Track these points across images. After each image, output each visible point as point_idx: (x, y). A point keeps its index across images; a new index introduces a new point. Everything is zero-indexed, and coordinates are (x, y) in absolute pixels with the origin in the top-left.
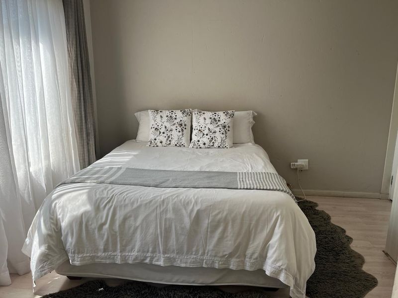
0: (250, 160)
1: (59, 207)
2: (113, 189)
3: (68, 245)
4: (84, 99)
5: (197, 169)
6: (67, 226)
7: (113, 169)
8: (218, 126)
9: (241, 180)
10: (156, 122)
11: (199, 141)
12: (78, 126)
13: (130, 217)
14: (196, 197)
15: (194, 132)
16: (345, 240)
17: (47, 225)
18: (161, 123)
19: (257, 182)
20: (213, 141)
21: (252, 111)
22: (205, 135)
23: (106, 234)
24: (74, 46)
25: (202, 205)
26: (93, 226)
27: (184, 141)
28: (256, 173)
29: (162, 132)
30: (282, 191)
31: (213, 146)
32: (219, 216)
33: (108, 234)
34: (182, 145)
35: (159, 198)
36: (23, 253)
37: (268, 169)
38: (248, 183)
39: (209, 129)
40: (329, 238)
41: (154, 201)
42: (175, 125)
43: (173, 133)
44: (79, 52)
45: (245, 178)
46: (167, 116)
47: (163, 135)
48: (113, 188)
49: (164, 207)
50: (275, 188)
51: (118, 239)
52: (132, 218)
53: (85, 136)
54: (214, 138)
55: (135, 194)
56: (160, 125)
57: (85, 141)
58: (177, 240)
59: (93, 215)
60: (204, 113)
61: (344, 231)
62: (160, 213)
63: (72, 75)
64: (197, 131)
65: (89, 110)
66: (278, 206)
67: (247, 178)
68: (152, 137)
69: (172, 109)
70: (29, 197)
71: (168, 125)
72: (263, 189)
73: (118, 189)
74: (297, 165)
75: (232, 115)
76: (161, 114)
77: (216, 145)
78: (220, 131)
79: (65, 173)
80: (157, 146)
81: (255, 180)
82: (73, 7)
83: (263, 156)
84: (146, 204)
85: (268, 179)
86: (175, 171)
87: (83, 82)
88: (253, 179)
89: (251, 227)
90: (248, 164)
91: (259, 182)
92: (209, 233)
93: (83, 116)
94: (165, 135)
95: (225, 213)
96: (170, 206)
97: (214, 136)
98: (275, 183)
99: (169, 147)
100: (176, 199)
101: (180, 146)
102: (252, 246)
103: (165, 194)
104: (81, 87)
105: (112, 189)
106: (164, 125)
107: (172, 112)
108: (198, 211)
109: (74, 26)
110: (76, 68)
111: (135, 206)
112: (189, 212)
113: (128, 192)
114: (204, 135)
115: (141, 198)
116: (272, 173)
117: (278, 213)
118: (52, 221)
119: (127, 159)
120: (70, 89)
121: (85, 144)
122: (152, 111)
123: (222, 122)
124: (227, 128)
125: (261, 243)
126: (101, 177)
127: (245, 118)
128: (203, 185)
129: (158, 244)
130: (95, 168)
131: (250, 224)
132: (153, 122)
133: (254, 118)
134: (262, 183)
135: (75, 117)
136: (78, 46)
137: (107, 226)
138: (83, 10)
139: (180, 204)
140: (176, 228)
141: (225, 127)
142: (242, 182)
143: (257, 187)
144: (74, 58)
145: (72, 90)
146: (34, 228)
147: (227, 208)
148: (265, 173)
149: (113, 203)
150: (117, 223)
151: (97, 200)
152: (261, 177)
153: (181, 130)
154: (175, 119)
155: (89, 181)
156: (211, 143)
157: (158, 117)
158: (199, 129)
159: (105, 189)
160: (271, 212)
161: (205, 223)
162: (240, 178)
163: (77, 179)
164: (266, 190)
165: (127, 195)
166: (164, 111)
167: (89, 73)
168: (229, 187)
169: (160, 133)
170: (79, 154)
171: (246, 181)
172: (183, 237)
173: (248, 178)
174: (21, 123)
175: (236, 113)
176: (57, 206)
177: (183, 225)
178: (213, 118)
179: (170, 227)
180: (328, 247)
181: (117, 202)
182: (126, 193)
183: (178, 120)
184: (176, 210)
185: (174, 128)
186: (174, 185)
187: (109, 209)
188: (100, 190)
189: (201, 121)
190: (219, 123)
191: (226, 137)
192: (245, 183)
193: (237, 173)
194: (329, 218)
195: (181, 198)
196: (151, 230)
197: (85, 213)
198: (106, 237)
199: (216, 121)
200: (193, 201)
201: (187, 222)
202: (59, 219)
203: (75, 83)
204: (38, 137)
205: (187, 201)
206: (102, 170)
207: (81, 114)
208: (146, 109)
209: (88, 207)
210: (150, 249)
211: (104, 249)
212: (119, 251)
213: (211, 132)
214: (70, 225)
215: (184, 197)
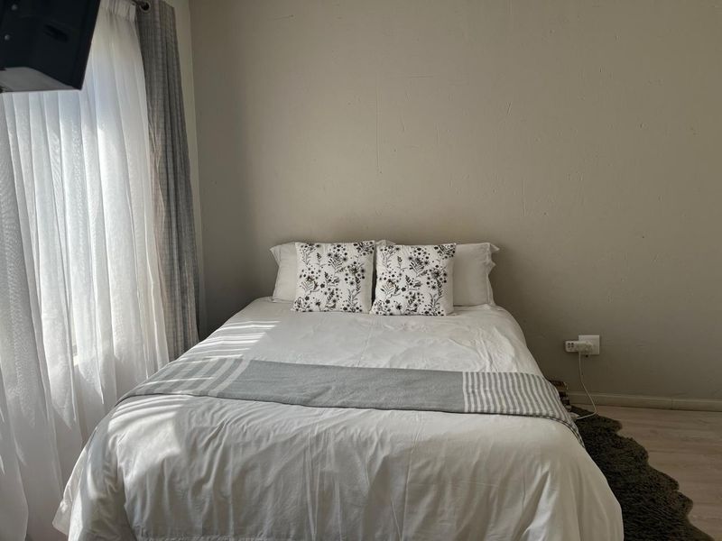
0: (488, 342)
1: (121, 446)
2: (223, 411)
3: (137, 518)
4: (177, 226)
5: (383, 363)
6: (134, 485)
7: (227, 363)
8: (425, 273)
9: (470, 390)
10: (309, 266)
11: (388, 302)
12: (166, 275)
13: (254, 467)
14: (381, 431)
15: (380, 284)
16: (678, 504)
17: (98, 483)
18: (318, 268)
19: (502, 396)
20: (416, 301)
21: (488, 244)
22: (400, 291)
23: (208, 500)
24: (162, 130)
25: (393, 447)
26: (183, 485)
27: (360, 301)
28: (500, 374)
29: (319, 284)
30: (552, 418)
31: (415, 310)
32: (427, 471)
33: (211, 501)
34: (357, 308)
35: (309, 430)
36: (55, 529)
37: (522, 364)
38: (485, 397)
39: (408, 279)
40: (646, 500)
41: (300, 437)
42: (344, 272)
43: (340, 286)
44: (169, 142)
45: (479, 388)
46: (329, 255)
47: (321, 289)
48: (224, 407)
49: (320, 449)
50: (538, 412)
51: (231, 511)
52: (258, 471)
53: (177, 293)
54: (417, 296)
55: (264, 422)
56: (316, 271)
57: (178, 303)
58: (345, 515)
59: (184, 463)
60: (398, 249)
61: (674, 484)
62: (312, 462)
63: (156, 183)
64: (384, 282)
65: (186, 247)
66: (545, 453)
67: (482, 386)
68: (302, 293)
69: (338, 240)
70: (71, 415)
71: (331, 271)
72: (514, 415)
73: (233, 408)
74: (578, 346)
75: (451, 253)
76: (317, 250)
77: (421, 309)
78: (428, 283)
79: (140, 365)
80: (310, 311)
81: (498, 392)
82: (160, 61)
83: (511, 333)
84: (285, 443)
85: (523, 389)
86: (342, 368)
87: (176, 195)
88: (493, 388)
89: (492, 495)
90: (482, 352)
91: (505, 397)
92: (406, 505)
93: (176, 257)
94: (325, 289)
95: (438, 466)
96: (331, 448)
97: (416, 292)
98: (537, 397)
99: (333, 313)
100: (342, 433)
101: (353, 311)
102: (492, 532)
103: (320, 422)
104: (173, 204)
105: (221, 409)
106: (323, 271)
107: (339, 246)
108: (386, 460)
109: (161, 97)
110: (164, 171)
111: (264, 446)
112: (367, 461)
113: (250, 417)
114: (397, 289)
115: (275, 431)
116: (530, 374)
117: (546, 468)
118: (107, 473)
119: (253, 339)
120: (152, 207)
121: (179, 308)
122: (302, 244)
123: (432, 266)
124: (442, 276)
125: (512, 529)
126: (202, 381)
127: (476, 256)
128: (394, 402)
129: (308, 522)
130: (193, 360)
131: (489, 489)
132: (302, 266)
133: (494, 256)
134: (512, 398)
135: (161, 259)
136: (169, 131)
137: (209, 485)
138: (178, 64)
139: (350, 446)
140: (341, 493)
141: (438, 274)
142: (472, 395)
143: (502, 409)
144: (160, 154)
145: (156, 211)
146: (75, 481)
147: (443, 455)
148: (516, 374)
149: (222, 437)
150: (230, 479)
151: (191, 434)
152: (510, 384)
153: (354, 281)
154: (345, 259)
155: (179, 392)
156: (412, 305)
157: (313, 256)
158: (388, 278)
159: (209, 409)
160: (531, 465)
161: (400, 484)
162: (467, 387)
163: (159, 385)
164: (521, 415)
165: (248, 423)
166: (323, 245)
167: (189, 177)
168: (446, 408)
169: (316, 285)
170: (167, 328)
171: (479, 393)
172: (356, 511)
173: (484, 387)
174: (60, 278)
175: (459, 248)
176: (118, 443)
177: (356, 488)
178: (414, 258)
179: (331, 489)
180: (644, 519)
181: (229, 436)
182: (246, 420)
183: (350, 262)
184: (343, 456)
185: (342, 276)
186: (339, 403)
187: (215, 451)
188: (199, 411)
189: (393, 263)
190: (427, 268)
191: (440, 293)
192: (478, 399)
193: (461, 373)
194: (643, 455)
195: (352, 431)
196: (294, 496)
197: (169, 459)
198: (207, 505)
199: (421, 263)
200: (376, 439)
201: (364, 481)
202: (120, 468)
203: (161, 198)
204: (91, 300)
205: (363, 439)
206: (206, 363)
207: (171, 254)
208: (291, 240)
209: (174, 449)
210: (293, 533)
211: (204, 529)
212: (232, 533)
213: (411, 284)
214: (141, 481)
215: (359, 431)
